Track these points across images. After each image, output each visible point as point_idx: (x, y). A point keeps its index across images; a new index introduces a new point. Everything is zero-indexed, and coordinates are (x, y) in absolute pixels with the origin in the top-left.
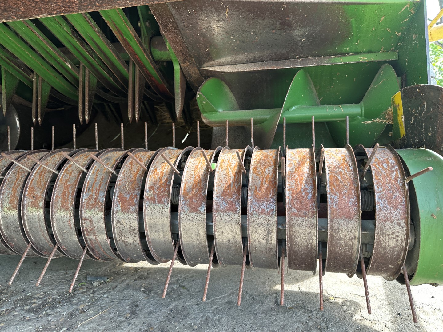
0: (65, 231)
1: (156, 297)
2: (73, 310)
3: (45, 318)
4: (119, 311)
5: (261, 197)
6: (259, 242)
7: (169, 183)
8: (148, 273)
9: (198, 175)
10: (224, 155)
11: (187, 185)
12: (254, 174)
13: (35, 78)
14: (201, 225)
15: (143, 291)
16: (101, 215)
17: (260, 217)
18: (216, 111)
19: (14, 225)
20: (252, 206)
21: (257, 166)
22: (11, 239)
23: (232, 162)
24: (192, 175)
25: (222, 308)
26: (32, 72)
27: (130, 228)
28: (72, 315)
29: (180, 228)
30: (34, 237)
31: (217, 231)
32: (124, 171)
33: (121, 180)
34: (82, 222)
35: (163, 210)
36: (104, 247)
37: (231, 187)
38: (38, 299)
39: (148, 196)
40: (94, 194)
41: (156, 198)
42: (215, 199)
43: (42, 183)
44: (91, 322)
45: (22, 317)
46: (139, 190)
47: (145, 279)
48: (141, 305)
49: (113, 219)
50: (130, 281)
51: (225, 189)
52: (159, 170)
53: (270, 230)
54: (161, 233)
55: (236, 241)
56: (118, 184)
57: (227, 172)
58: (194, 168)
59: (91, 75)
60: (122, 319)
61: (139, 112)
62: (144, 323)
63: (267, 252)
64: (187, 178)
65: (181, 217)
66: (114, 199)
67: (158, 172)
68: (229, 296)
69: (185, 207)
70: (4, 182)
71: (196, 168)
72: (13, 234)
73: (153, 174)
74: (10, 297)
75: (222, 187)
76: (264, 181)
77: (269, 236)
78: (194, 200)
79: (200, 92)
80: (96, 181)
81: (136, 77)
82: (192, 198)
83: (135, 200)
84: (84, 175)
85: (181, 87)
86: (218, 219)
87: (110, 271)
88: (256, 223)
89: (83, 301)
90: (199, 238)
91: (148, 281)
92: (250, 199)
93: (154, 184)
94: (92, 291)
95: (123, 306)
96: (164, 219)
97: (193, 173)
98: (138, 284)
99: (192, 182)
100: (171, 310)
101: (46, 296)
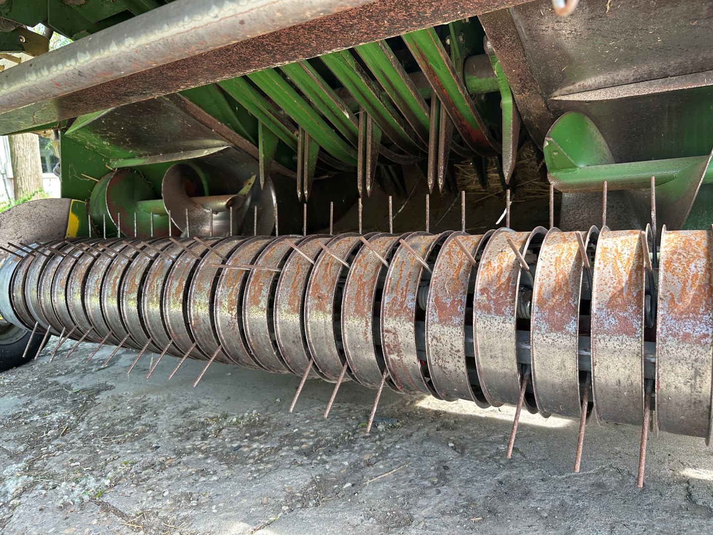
0: (359, 346)
1: (474, 459)
2: (357, 461)
3: (321, 465)
4: (420, 471)
5: (682, 312)
6: (676, 387)
7: (512, 283)
8: (455, 421)
9: (562, 271)
10: (605, 241)
11: (543, 289)
12: (667, 272)
13: (300, 135)
14: (568, 353)
15: (452, 447)
16: (410, 326)
17: (681, 346)
18: (575, 167)
19: (294, 333)
20: (664, 327)
21: (671, 258)
22: (287, 351)
23: (623, 252)
24: (551, 273)
25: (586, 491)
26: (296, 126)
27: (452, 349)
28: (355, 467)
29: (533, 355)
30: (318, 351)
31: (598, 364)
32: (441, 264)
33: (436, 278)
34: (383, 335)
35: (504, 325)
36: (410, 372)
37: (624, 294)
38: (308, 438)
39: (480, 303)
40: (399, 297)
41: (492, 306)
42: (595, 312)
43: (329, 278)
44: (384, 481)
45: (293, 459)
46: (464, 293)
47: (453, 429)
48: (451, 467)
49: (427, 333)
50: (430, 429)
51: (613, 297)
52: (495, 264)
53: (700, 369)
54: (500, 360)
55: (632, 384)
56: (434, 283)
57: (615, 268)
58: (553, 260)
59: (374, 125)
60: (427, 483)
61: (443, 177)
62: (460, 495)
63: (690, 406)
64: (543, 278)
65: (534, 338)
66: (429, 304)
67: (493, 266)
68: (597, 474)
69: (541, 322)
70: (282, 277)
71: (556, 260)
72: (291, 346)
73: (485, 269)
74: (273, 431)
75: (608, 294)
76: (687, 284)
77: (698, 380)
78: (556, 313)
79: (548, 137)
80: (401, 277)
81: (441, 123)
82: (553, 308)
83: (459, 308)
84: (385, 270)
85: (513, 132)
86: (599, 345)
87: (398, 410)
88: (672, 355)
89: (368, 449)
90: (563, 373)
91: (457, 434)
92: (662, 315)
93: (488, 284)
94: (377, 437)
95: (425, 465)
96: (504, 338)
97: (552, 268)
98: (443, 435)
99: (553, 283)
100: (501, 482)
101: (317, 436)
